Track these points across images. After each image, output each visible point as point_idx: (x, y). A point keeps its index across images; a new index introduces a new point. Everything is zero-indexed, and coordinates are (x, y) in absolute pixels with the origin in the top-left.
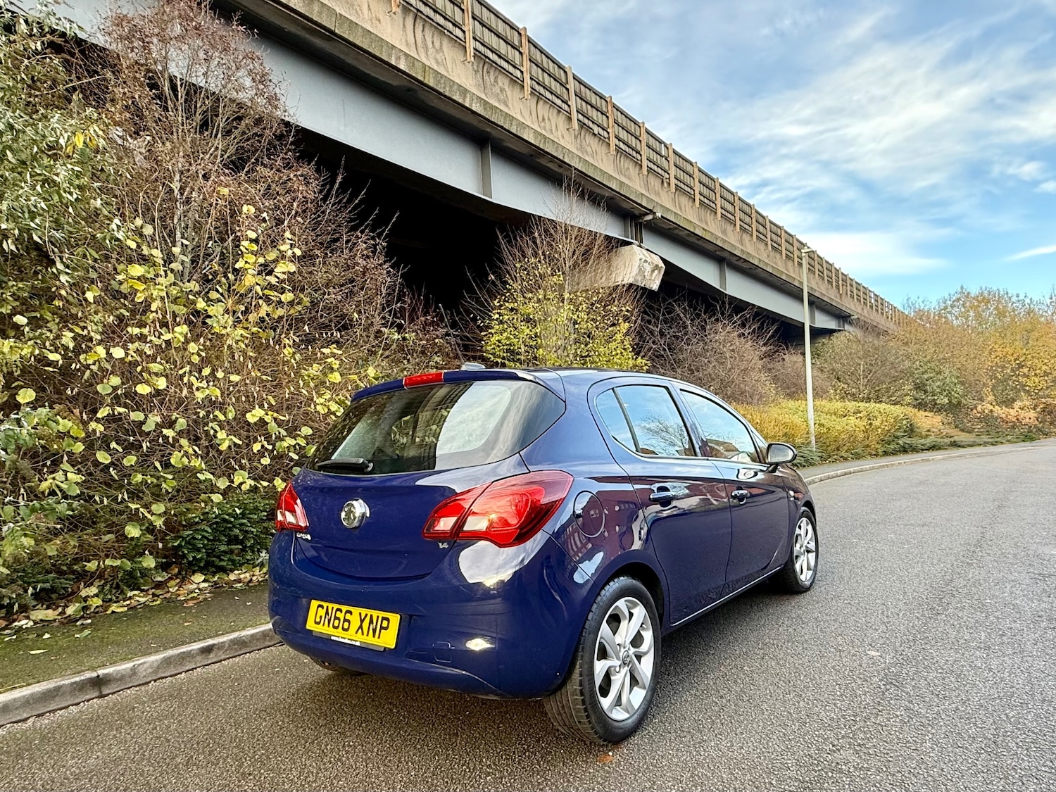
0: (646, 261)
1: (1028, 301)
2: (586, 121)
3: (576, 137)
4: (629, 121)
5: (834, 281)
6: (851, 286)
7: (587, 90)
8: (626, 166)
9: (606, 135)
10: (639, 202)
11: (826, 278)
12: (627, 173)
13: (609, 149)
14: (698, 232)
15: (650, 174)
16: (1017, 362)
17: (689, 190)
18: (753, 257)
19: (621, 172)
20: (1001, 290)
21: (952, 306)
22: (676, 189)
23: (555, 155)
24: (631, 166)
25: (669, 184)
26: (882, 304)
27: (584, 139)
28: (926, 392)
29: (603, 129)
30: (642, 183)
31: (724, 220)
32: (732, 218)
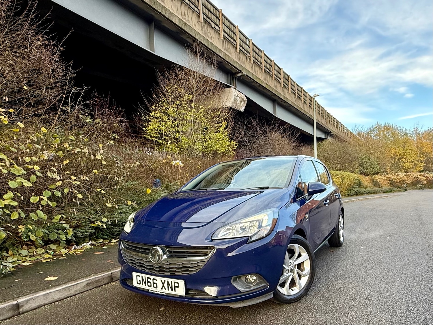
0: (238, 96)
1: (404, 130)
2: (208, 20)
3: (202, 27)
4: (230, 24)
5: (324, 116)
6: (331, 119)
7: (209, 4)
8: (229, 47)
9: (218, 29)
10: (235, 66)
11: (321, 114)
12: (229, 50)
13: (220, 37)
14: (264, 85)
15: (241, 53)
16: (401, 156)
17: (260, 64)
18: (289, 100)
19: (226, 50)
20: (393, 124)
21: (373, 131)
22: (253, 62)
23: (191, 33)
24: (231, 47)
25: (250, 59)
26: (344, 128)
27: (207, 29)
28: (364, 168)
29: (217, 26)
30: (236, 56)
31: (276, 81)
32: (280, 80)
